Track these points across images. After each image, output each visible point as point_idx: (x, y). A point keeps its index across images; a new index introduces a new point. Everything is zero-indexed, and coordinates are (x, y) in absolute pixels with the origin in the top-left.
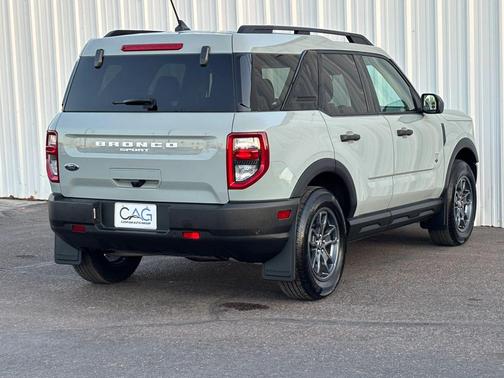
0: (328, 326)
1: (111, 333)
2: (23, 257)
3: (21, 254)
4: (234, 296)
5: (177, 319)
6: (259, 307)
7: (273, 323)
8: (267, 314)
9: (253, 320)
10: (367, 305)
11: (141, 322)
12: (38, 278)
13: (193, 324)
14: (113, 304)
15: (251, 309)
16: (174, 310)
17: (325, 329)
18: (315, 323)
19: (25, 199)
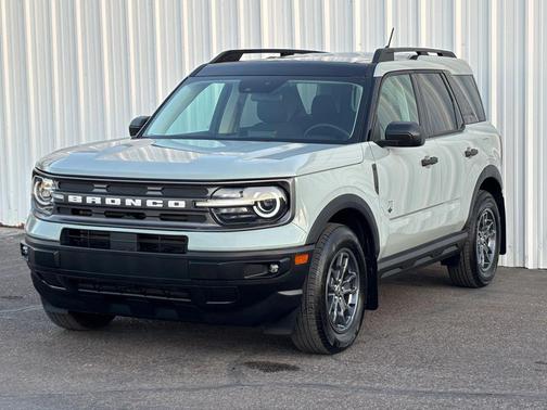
0: (371, 395)
1: (110, 400)
2: (10, 298)
3: (7, 294)
4: (255, 352)
5: (190, 382)
6: (287, 367)
7: (305, 389)
8: (297, 378)
9: (281, 384)
10: (417, 367)
11: (146, 386)
12: (27, 325)
13: (209, 388)
14: (114, 360)
15: (277, 370)
16: (186, 370)
17: (368, 398)
18: (356, 390)
19: (15, 227)
